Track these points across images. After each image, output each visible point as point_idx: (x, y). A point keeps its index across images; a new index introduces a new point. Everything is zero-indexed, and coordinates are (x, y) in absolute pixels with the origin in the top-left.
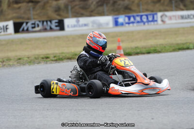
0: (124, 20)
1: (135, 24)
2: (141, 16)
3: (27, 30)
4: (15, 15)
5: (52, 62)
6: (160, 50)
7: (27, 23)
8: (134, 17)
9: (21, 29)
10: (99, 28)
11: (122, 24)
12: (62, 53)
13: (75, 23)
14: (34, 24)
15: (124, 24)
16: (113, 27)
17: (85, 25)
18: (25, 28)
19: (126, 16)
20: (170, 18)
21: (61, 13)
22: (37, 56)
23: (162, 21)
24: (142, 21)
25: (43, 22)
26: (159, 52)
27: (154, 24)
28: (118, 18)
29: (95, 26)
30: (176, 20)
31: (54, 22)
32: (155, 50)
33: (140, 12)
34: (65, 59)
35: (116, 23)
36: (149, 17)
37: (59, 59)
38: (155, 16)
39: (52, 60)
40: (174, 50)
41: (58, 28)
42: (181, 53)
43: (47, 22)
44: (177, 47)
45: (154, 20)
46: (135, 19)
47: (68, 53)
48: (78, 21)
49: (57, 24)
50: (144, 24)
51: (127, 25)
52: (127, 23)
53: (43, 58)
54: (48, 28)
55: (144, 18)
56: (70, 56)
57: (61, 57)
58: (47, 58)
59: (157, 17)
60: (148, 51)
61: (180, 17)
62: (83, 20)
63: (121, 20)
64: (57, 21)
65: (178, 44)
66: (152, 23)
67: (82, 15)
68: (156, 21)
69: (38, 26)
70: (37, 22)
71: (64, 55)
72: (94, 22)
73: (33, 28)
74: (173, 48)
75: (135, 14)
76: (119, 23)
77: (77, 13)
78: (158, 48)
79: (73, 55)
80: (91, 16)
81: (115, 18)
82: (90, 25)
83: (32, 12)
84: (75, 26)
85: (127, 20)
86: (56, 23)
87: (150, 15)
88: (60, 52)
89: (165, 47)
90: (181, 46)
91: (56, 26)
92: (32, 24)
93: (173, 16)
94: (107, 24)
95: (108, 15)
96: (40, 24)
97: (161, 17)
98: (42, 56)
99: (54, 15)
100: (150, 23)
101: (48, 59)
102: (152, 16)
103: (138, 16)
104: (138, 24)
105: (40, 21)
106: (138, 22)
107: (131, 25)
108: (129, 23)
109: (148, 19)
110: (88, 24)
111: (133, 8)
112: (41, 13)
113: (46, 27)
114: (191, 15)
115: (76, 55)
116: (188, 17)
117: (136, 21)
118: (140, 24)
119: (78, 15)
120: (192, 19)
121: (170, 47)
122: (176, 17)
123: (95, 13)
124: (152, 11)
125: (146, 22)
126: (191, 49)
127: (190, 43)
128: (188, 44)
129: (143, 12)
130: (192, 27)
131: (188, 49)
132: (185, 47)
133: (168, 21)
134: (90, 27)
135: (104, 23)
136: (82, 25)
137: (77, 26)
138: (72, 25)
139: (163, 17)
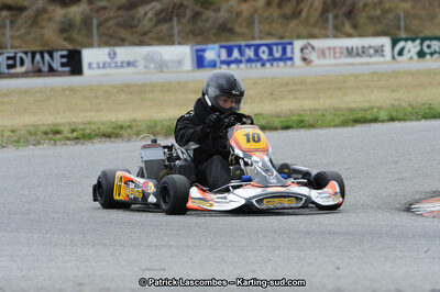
0: (219, 56)
1: (242, 66)
2: (257, 47)
5: (68, 142)
6: (311, 122)
8: (240, 48)
10: (162, 71)
11: (213, 65)
12: (90, 123)
14: (14, 58)
15: (218, 64)
16: (193, 71)
17: (129, 64)
19: (221, 47)
20: (323, 54)
21: (75, 35)
22: (31, 129)
23: (305, 59)
24: (258, 59)
25: (34, 54)
26: (311, 126)
27: (286, 64)
28: (204, 50)
29: (152, 66)
30: (335, 57)
31: (57, 55)
33: (254, 39)
34: (97, 135)
35: (200, 62)
36: (275, 48)
37: (83, 136)
38: (289, 48)
39: (68, 139)
40: (344, 124)
41: (67, 69)
42: (359, 129)
43: (42, 54)
44: (351, 117)
45: (285, 58)
46: (241, 53)
47: (103, 124)
48: (113, 56)
49: (64, 60)
50: (263, 65)
51: (224, 66)
52: (223, 62)
53: (46, 133)
54: (45, 69)
55: (264, 52)
56: (109, 130)
57: (88, 131)
58: (57, 132)
59: (292, 49)
61: (345, 51)
62: (124, 53)
63: (211, 53)
64: (65, 53)
65: (351, 110)
66: (281, 64)
67: (122, 42)
68: (291, 59)
69: (22, 63)
70: (20, 55)
71: (94, 127)
73: (10, 67)
74: (343, 118)
75: (243, 43)
76: (206, 63)
77: (111, 37)
78: (306, 118)
79: (115, 128)
80: (141, 43)
81: (197, 51)
82: (141, 63)
83: (8, 31)
84: (105, 66)
85: (224, 53)
86: (62, 57)
87: (277, 44)
88: (85, 120)
89: (323, 115)
90: (359, 116)
91: (63, 65)
92: (9, 58)
93: (329, 49)
94: (180, 63)
95: (180, 44)
96: (27, 61)
97: (302, 50)
98: (44, 129)
99: (59, 41)
100: (275, 63)
101: (59, 136)
102: (280, 48)
103: (249, 46)
104: (249, 65)
105: (25, 53)
106: (249, 60)
107: (233, 66)
108: (228, 63)
109: (271, 53)
110: (135, 61)
111: (238, 29)
112: (28, 33)
113: (41, 65)
114: (370, 47)
115: (122, 127)
116: (363, 52)
117: (244, 59)
118: (254, 65)
119: (112, 42)
120: (370, 56)
121: (335, 115)
122: (335, 53)
123: (151, 38)
124: (282, 38)
125: (268, 60)
126: (383, 121)
127: (380, 108)
128: (376, 110)
129: (261, 38)
130: (374, 73)
131: (375, 120)
132: (369, 117)
133: (317, 61)
134: (140, 68)
135: (173, 62)
136: (122, 63)
137: (110, 67)
138: (98, 64)
139: (305, 51)
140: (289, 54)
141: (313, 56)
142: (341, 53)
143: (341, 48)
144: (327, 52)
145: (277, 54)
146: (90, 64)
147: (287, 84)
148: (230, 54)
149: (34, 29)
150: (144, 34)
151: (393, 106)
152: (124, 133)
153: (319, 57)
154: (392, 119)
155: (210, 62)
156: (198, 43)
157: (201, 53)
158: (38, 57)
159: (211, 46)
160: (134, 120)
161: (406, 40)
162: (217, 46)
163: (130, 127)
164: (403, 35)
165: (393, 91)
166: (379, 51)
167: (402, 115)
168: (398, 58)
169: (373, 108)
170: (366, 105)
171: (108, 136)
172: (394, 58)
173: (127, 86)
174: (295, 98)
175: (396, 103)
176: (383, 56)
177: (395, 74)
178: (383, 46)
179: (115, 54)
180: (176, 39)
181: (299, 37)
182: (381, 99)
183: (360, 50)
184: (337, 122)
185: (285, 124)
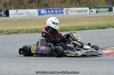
0: (45, 12)
1: (51, 15)
6: (69, 30)
8: (50, 10)
10: (30, 16)
11: (43, 14)
12: (11, 30)
13: (16, 13)
15: (44, 14)
16: (38, 16)
17: (21, 14)
19: (45, 10)
20: (71, 12)
21: (7, 6)
23: (67, 13)
24: (55, 13)
27: (62, 15)
28: (41, 11)
29: (27, 14)
30: (75, 13)
31: (3, 11)
33: (54, 8)
34: (13, 33)
35: (40, 14)
36: (59, 10)
37: (9, 33)
38: (63, 10)
39: (5, 34)
41: (5, 15)
42: (81, 31)
44: (79, 28)
45: (62, 13)
46: (50, 11)
47: (15, 30)
48: (17, 12)
49: (5, 13)
50: (56, 14)
51: (46, 15)
52: (46, 14)
55: (56, 11)
56: (16, 32)
57: (11, 32)
58: (2, 32)
61: (77, 11)
62: (20, 11)
63: (43, 11)
64: (5, 11)
65: (79, 27)
66: (61, 14)
67: (19, 8)
68: (63, 13)
71: (12, 31)
72: (26, 13)
74: (77, 29)
75: (51, 9)
76: (41, 14)
77: (17, 7)
78: (67, 29)
79: (18, 31)
80: (24, 9)
81: (39, 11)
82: (24, 14)
84: (15, 14)
85: (46, 11)
89: (72, 28)
90: (81, 28)
93: (73, 10)
94: (34, 14)
95: (35, 9)
99: (3, 8)
100: (59, 14)
102: (60, 10)
103: (52, 10)
104: (52, 14)
106: (53, 13)
107: (48, 15)
109: (58, 12)
110: (23, 13)
111: (50, 5)
114: (84, 10)
115: (19, 31)
116: (82, 11)
118: (54, 14)
119: (17, 8)
120: (84, 12)
121: (75, 28)
122: (75, 11)
123: (27, 7)
124: (61, 7)
125: (57, 13)
126: (87, 30)
127: (86, 26)
128: (85, 27)
129: (55, 8)
130: (85, 17)
131: (85, 29)
132: (83, 28)
133: (70, 14)
134: (24, 15)
135: (33, 13)
136: (20, 14)
137: (16, 15)
139: (67, 11)
140: (63, 12)
141: (69, 12)
142: (76, 11)
143: (76, 10)
144: (73, 11)
145: (60, 12)
146: (11, 14)
147: (62, 20)
148: (47, 12)
150: (25, 6)
151: (90, 26)
152: (20, 32)
153: (70, 13)
154: (89, 29)
156: (39, 9)
159: (43, 9)
160: (22, 29)
161: (93, 8)
162: (44, 9)
163: (22, 31)
164: (92, 7)
165: (90, 22)
166: (86, 11)
167: (92, 28)
168: (91, 13)
169: (84, 26)
170: (82, 25)
171: (16, 33)
172: (90, 13)
173: (21, 20)
174: (64, 23)
175: (90, 25)
176: (87, 12)
177: (90, 17)
178: (87, 10)
179: (18, 11)
180: (34, 7)
181: (65, 7)
182: (87, 24)
183: (81, 11)
184: (75, 30)
185: (62, 30)
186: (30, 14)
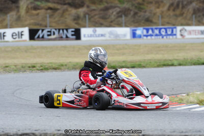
0: (143, 32)
1: (153, 37)
2: (160, 29)
3: (43, 37)
4: (32, 21)
7: (43, 30)
8: (152, 29)
9: (36, 37)
10: (117, 39)
11: (140, 37)
13: (92, 33)
14: (50, 32)
15: (142, 36)
16: (131, 39)
17: (102, 35)
18: (41, 36)
19: (144, 29)
20: (190, 33)
21: (80, 22)
22: (23, 65)
23: (182, 35)
24: (160, 34)
25: (59, 30)
27: (173, 38)
28: (136, 30)
29: (112, 36)
30: (196, 35)
31: (70, 31)
32: (140, 65)
33: (159, 25)
35: (134, 35)
36: (168, 30)
37: (44, 68)
38: (174, 30)
39: (38, 70)
41: (74, 37)
43: (63, 30)
44: (162, 63)
45: (172, 34)
46: (153, 31)
49: (73, 33)
50: (163, 37)
51: (145, 38)
52: (144, 36)
54: (64, 37)
55: (163, 31)
59: (176, 31)
60: (133, 66)
61: (200, 32)
62: (100, 30)
63: (139, 32)
64: (73, 30)
66: (171, 37)
67: (101, 25)
68: (175, 35)
69: (54, 34)
70: (53, 30)
72: (111, 33)
73: (48, 35)
75: (154, 27)
76: (137, 36)
77: (96, 23)
78: (142, 63)
80: (110, 26)
81: (133, 30)
82: (107, 35)
83: (48, 19)
84: (91, 36)
85: (145, 32)
86: (72, 31)
87: (169, 28)
91: (72, 35)
92: (48, 32)
93: (193, 31)
94: (125, 35)
95: (126, 26)
96: (56, 32)
97: (181, 31)
98: (29, 65)
100: (168, 37)
102: (171, 30)
103: (156, 29)
104: (156, 37)
105: (56, 29)
106: (157, 35)
107: (149, 37)
108: (147, 36)
109: (166, 32)
111: (154, 21)
112: (59, 20)
113: (62, 35)
117: (154, 34)
118: (158, 37)
119: (97, 25)
122: (196, 33)
125: (165, 35)
129: (163, 25)
133: (187, 36)
134: (107, 37)
135: (122, 35)
136: (99, 35)
137: (93, 37)
138: (88, 35)
139: (182, 31)
140: (174, 33)
141: (185, 34)
142: (198, 33)
143: (198, 31)
145: (169, 32)
148: (148, 32)
149: (62, 19)
150: (112, 22)
153: (188, 34)
155: (139, 35)
157: (134, 31)
158: (61, 31)
159: (139, 28)
162: (141, 28)
179: (96, 31)
180: (124, 25)
181: (182, 25)
186: (117, 36)
